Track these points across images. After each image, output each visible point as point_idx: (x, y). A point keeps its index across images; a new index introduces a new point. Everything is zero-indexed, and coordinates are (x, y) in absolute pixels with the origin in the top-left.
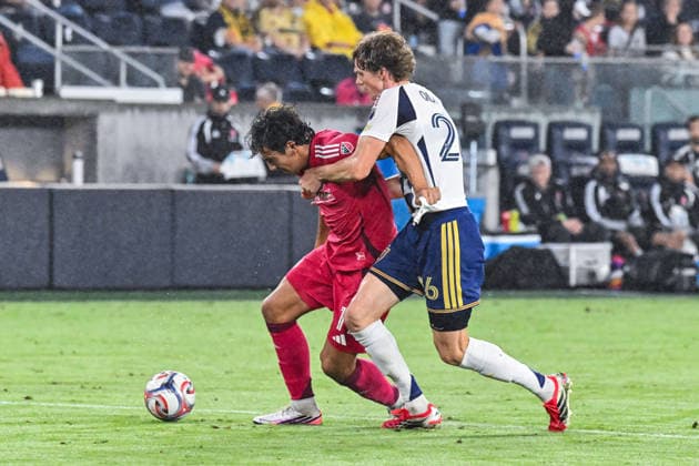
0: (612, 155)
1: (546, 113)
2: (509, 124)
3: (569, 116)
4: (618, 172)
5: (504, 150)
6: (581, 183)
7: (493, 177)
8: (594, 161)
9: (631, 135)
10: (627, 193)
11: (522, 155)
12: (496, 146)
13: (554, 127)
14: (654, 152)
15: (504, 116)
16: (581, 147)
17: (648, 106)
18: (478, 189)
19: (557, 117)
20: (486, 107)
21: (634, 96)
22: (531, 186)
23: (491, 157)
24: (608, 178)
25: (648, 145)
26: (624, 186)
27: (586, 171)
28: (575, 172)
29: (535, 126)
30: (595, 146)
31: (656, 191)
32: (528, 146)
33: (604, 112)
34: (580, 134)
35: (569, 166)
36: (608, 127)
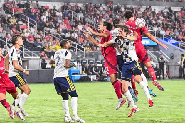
0: (96, 64)
1: (88, 58)
2: (83, 60)
3: (91, 59)
4: (97, 66)
5: (82, 63)
6: (92, 68)
7: (81, 67)
8: (94, 65)
9: (99, 61)
10: (98, 69)
11: (85, 64)
12: (81, 63)
13: (89, 60)
14: (102, 63)
15: (82, 59)
16: (92, 63)
17: (101, 58)
18: (79, 68)
19: (89, 59)
20: (80, 58)
21: (99, 56)
22: (86, 67)
23: (81, 64)
24: (96, 67)
25: (101, 63)
26: (98, 68)
27: (93, 66)
28: (92, 66)
29: (86, 60)
30: (94, 63)
31: (102, 68)
32: (86, 63)
33: (95, 58)
34: (92, 61)
35: (91, 65)
36: (96, 60)
